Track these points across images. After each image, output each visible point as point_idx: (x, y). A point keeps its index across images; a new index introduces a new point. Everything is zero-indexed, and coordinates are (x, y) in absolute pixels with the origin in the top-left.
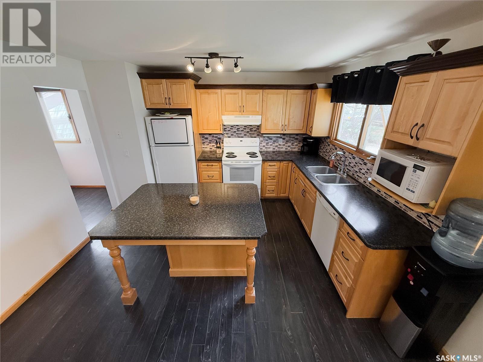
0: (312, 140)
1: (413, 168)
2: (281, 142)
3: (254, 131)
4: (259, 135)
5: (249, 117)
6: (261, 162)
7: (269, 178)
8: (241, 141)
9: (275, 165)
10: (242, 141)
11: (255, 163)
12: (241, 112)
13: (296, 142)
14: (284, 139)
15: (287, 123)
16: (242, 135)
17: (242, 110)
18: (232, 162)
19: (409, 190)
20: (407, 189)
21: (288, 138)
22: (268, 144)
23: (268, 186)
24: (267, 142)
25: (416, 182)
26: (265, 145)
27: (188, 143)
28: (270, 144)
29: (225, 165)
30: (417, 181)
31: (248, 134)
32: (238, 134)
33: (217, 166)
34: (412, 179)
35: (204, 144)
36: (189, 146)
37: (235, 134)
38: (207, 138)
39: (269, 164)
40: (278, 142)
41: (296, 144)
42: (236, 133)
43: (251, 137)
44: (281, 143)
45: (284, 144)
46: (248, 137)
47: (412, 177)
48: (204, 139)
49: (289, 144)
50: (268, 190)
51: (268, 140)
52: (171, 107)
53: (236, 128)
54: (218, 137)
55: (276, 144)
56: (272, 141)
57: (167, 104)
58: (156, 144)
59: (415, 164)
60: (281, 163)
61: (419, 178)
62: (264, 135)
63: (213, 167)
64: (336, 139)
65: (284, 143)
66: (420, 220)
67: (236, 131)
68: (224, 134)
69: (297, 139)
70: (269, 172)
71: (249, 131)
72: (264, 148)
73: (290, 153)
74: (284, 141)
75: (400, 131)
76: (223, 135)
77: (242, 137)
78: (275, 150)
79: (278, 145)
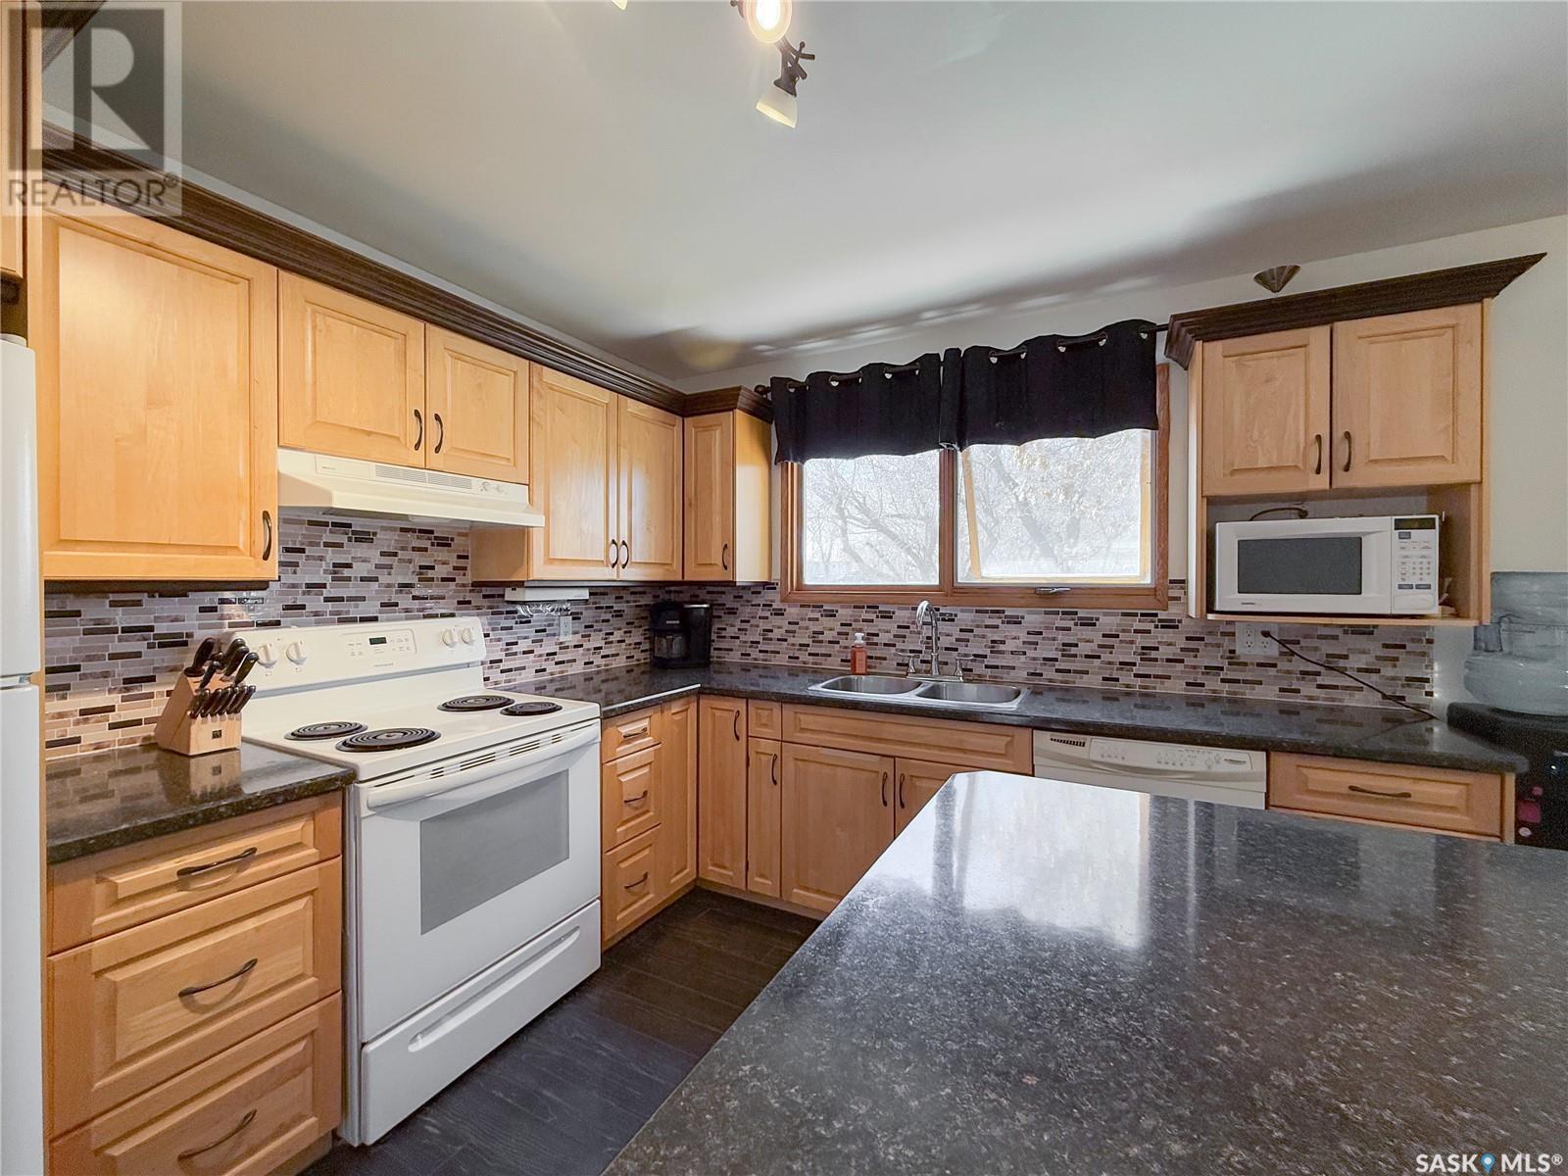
0: (705, 606)
1: (1396, 529)
2: (566, 634)
3: (443, 580)
4: (469, 602)
5: (467, 485)
6: (596, 727)
7: (627, 812)
8: (373, 641)
9: (644, 733)
10: (382, 641)
11: (571, 739)
13: (620, 629)
14: (576, 617)
15: (626, 536)
16: (370, 608)
18: (438, 773)
19: (1411, 587)
20: (1401, 587)
22: (515, 649)
23: (622, 866)
24: (507, 637)
25: (1424, 560)
28: (523, 645)
29: (385, 808)
30: (1423, 557)
31: (405, 601)
32: (341, 599)
33: (299, 846)
34: (1406, 557)
37: (315, 603)
39: (626, 730)
40: (554, 635)
41: (617, 635)
42: (326, 593)
43: (425, 617)
44: (570, 639)
45: (578, 640)
46: (407, 619)
47: (1404, 553)
49: (597, 640)
50: (627, 888)
53: (321, 559)
55: (549, 646)
56: (529, 630)
59: (1396, 520)
60: (665, 714)
61: (1427, 547)
63: (253, 871)
64: (801, 587)
65: (579, 636)
66: (1297, 698)
68: (223, 601)
69: (619, 614)
70: (624, 778)
73: (603, 681)
74: (577, 625)
75: (1260, 465)
76: (214, 609)
77: (375, 619)
78: (545, 677)
79: (555, 649)
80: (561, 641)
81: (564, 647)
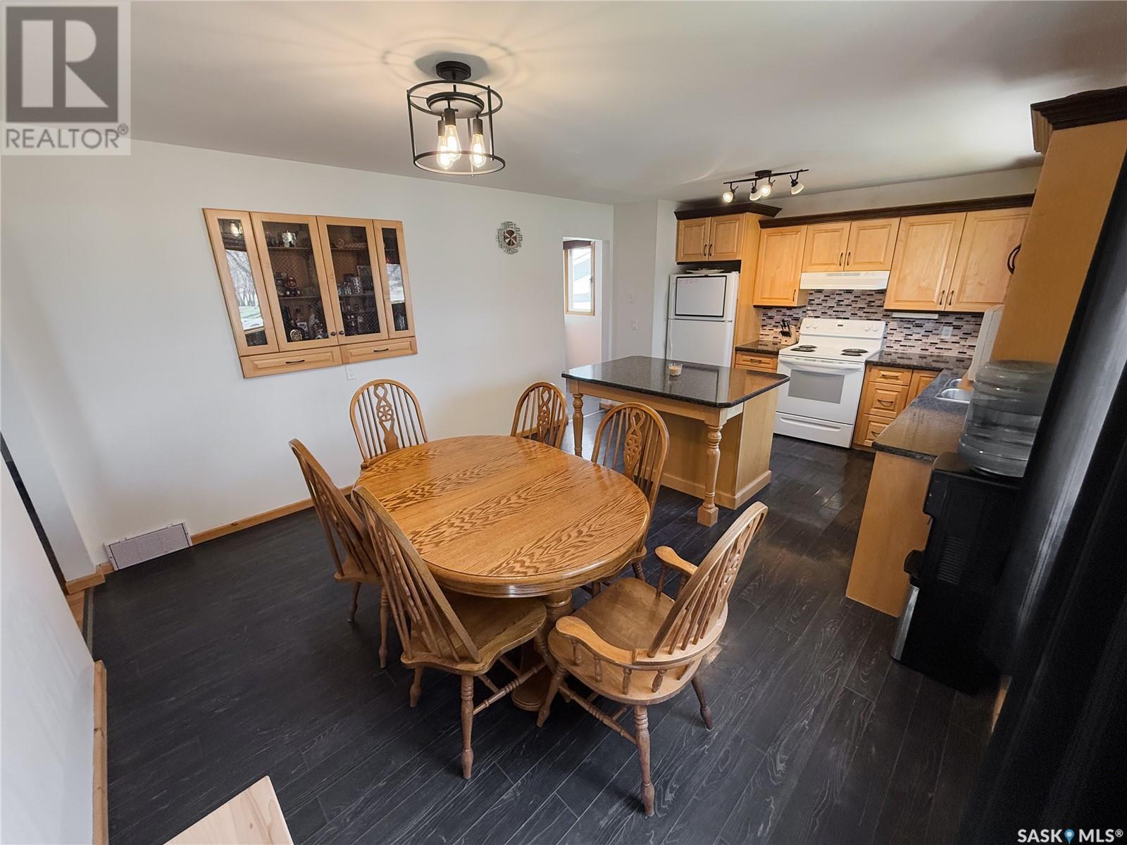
2: (946, 335)
3: (878, 306)
5: (859, 275)
6: (862, 366)
7: (878, 405)
8: (839, 326)
9: (896, 378)
10: (842, 326)
11: (847, 365)
12: (843, 265)
14: (956, 327)
15: (956, 287)
16: (847, 315)
17: (845, 262)
21: (972, 327)
22: (910, 337)
23: (872, 423)
24: (907, 332)
26: (902, 339)
27: (723, 316)
28: (915, 337)
29: (784, 362)
31: (860, 313)
32: (838, 311)
33: (769, 363)
35: (765, 328)
36: (723, 321)
37: (830, 312)
38: (771, 318)
39: (883, 373)
40: (938, 334)
43: (868, 320)
44: (948, 338)
45: (954, 339)
46: (860, 319)
48: (765, 318)
50: (872, 432)
51: (910, 328)
52: (711, 259)
53: (834, 299)
54: (795, 316)
55: (933, 339)
56: (922, 331)
57: (705, 255)
58: (676, 315)
60: (914, 374)
62: (895, 315)
63: (762, 365)
65: (958, 338)
67: (835, 305)
70: (879, 391)
71: (866, 306)
72: (897, 346)
74: (956, 332)
77: (848, 319)
78: (927, 353)
79: (938, 341)
80: (942, 338)
81: (943, 341)
